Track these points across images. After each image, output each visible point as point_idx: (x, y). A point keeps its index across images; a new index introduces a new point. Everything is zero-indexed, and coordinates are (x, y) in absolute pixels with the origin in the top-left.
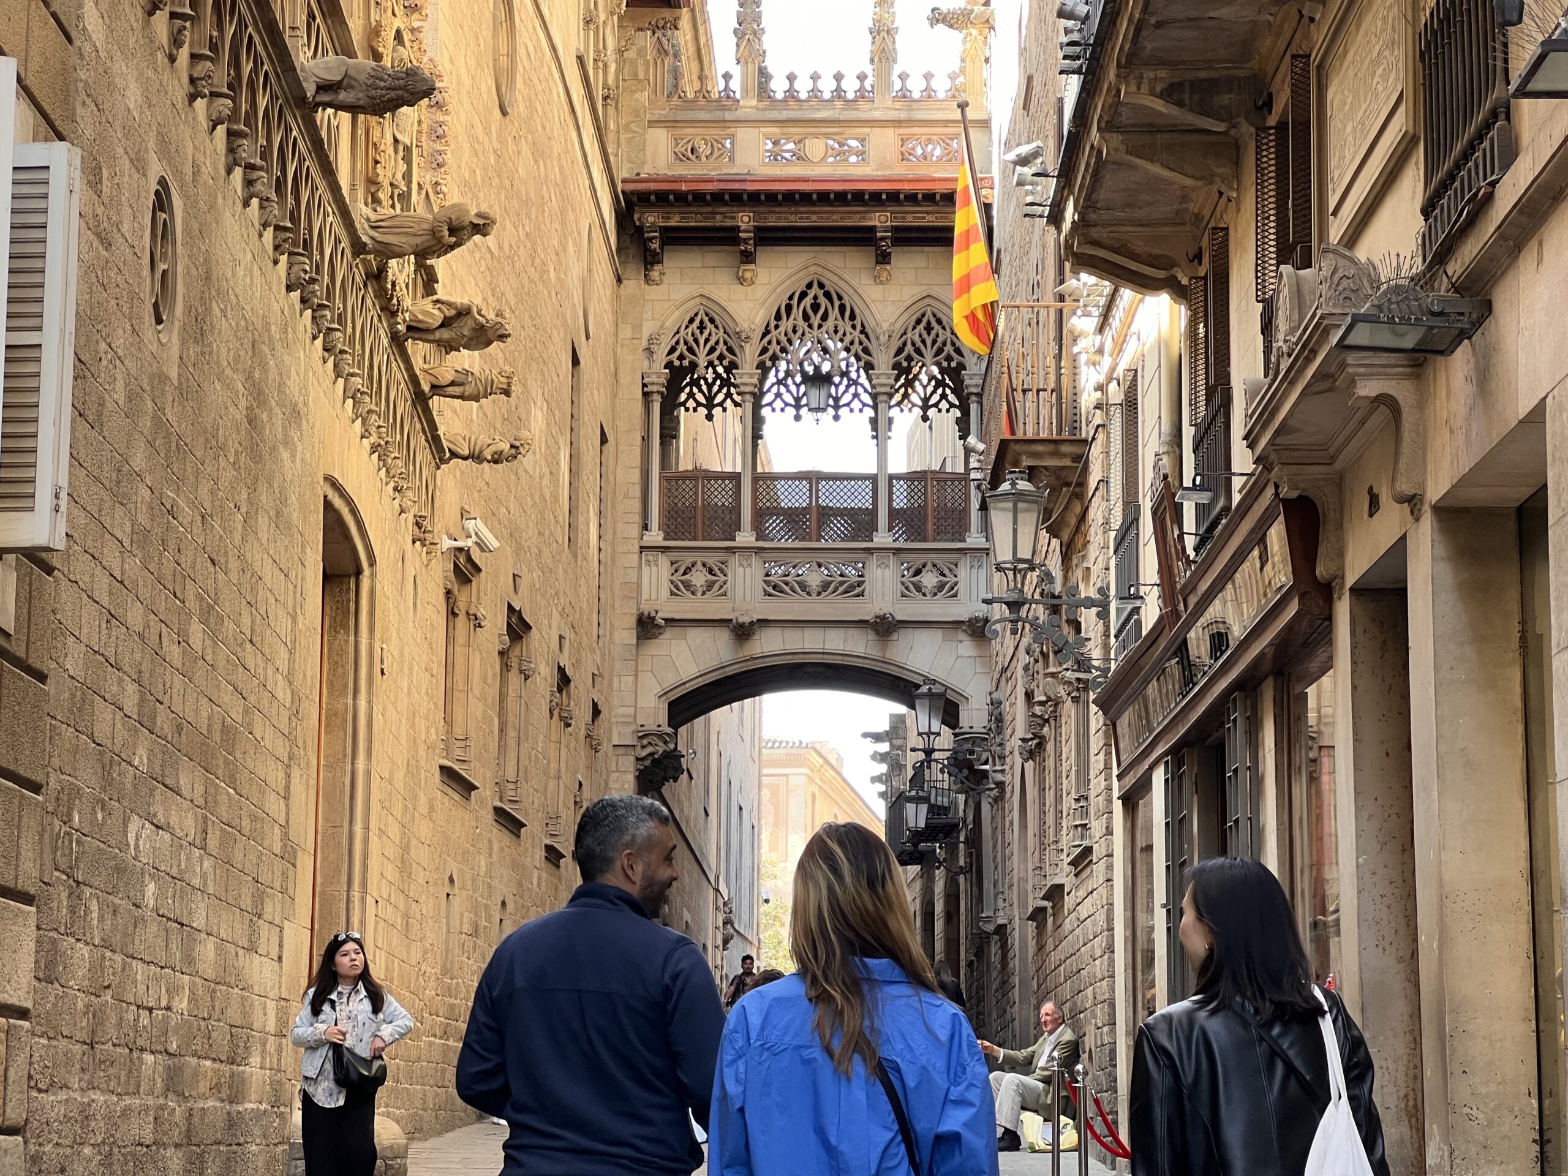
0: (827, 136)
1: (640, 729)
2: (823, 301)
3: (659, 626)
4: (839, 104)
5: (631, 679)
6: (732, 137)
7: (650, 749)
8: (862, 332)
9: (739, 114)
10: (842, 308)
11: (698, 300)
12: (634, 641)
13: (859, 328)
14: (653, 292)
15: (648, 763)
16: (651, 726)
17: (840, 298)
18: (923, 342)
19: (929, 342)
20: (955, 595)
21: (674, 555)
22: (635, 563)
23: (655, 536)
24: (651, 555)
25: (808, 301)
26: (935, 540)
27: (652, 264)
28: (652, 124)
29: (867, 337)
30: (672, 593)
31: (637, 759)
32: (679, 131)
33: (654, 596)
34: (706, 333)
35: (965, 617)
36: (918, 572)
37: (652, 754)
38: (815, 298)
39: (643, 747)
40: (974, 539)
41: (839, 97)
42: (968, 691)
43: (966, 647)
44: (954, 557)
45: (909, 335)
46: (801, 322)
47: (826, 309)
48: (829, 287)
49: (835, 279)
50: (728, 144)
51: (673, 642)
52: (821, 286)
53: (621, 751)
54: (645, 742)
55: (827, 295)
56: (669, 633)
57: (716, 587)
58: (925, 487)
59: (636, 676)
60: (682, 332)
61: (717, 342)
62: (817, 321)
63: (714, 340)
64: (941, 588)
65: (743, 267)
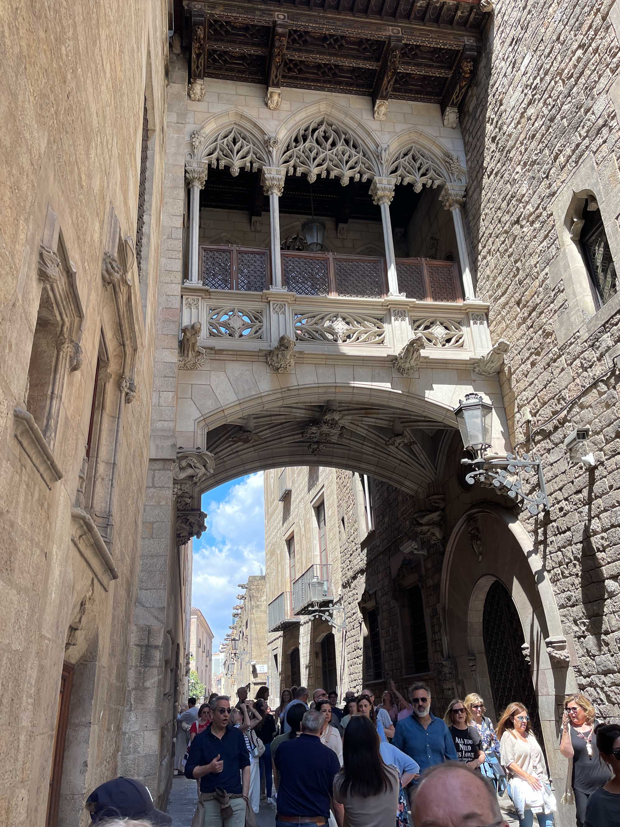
1: (180, 451)
2: (332, 134)
8: (365, 155)
10: (347, 140)
11: (232, 118)
13: (361, 154)
14: (194, 106)
16: (189, 448)
17: (345, 133)
18: (412, 166)
19: (416, 167)
20: (462, 345)
21: (214, 298)
22: (178, 305)
23: (195, 281)
27: (195, 79)
31: (175, 479)
34: (238, 145)
40: (473, 302)
44: (456, 314)
45: (401, 160)
46: (315, 146)
48: (336, 125)
49: (341, 116)
51: (213, 373)
52: (329, 125)
53: (158, 466)
55: (335, 131)
56: (209, 363)
57: (252, 330)
58: (422, 271)
60: (219, 142)
61: (248, 153)
62: (328, 145)
63: (245, 149)
64: (448, 341)
65: (270, 89)
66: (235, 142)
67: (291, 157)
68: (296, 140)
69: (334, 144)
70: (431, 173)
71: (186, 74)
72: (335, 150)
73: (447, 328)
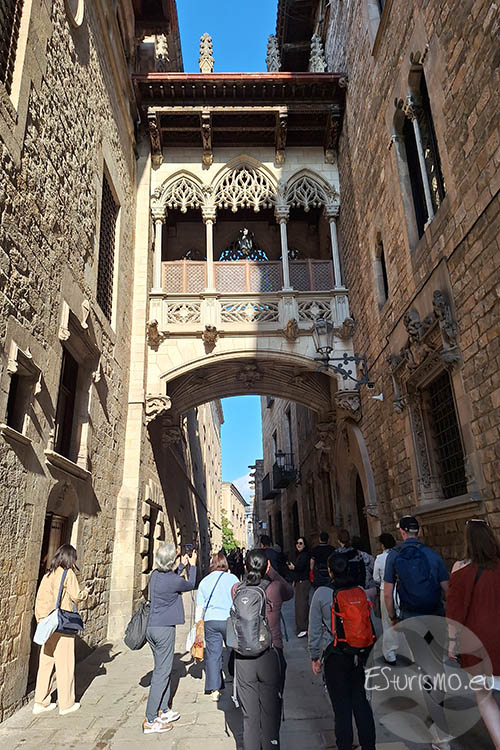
3: (160, 337)
7: (154, 408)
10: (259, 180)
15: (153, 417)
16: (155, 394)
17: (258, 175)
18: (303, 194)
19: (306, 193)
24: (155, 300)
25: (240, 176)
26: (316, 289)
29: (272, 192)
30: (168, 321)
34: (186, 191)
36: (308, 307)
37: (156, 412)
38: (244, 175)
39: (150, 406)
44: (327, 298)
45: (295, 190)
46: (237, 186)
47: (250, 180)
57: (194, 318)
60: (173, 191)
61: (192, 196)
62: (246, 185)
65: (205, 153)
66: (184, 189)
67: (220, 196)
68: (225, 184)
70: (317, 197)
72: (250, 188)
73: (321, 307)
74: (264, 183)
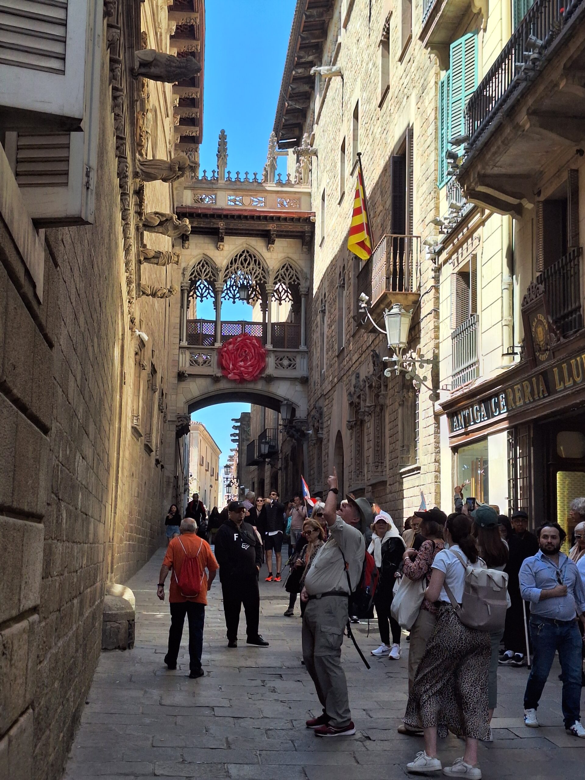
0: (251, 196)
1: (179, 415)
2: (248, 258)
3: (186, 377)
4: (255, 184)
5: (175, 396)
6: (216, 195)
7: (181, 422)
8: (262, 270)
9: (219, 185)
10: (255, 261)
11: (202, 255)
12: (177, 382)
13: (261, 268)
14: (185, 252)
15: (180, 428)
16: (182, 414)
17: (255, 257)
18: (285, 274)
19: (287, 274)
20: (295, 368)
21: (192, 350)
22: (177, 353)
23: (184, 343)
24: (183, 350)
25: (243, 257)
26: (288, 348)
27: (185, 241)
28: (186, 188)
29: (264, 272)
30: (191, 365)
31: (177, 426)
32: (196, 192)
33: (184, 365)
34: (205, 268)
35: (299, 376)
36: (281, 360)
37: (182, 424)
38: (245, 256)
39: (179, 422)
40: (302, 348)
41: (256, 181)
42: (299, 404)
43: (299, 388)
44: (294, 354)
45: (280, 271)
46: (240, 266)
47: (249, 262)
48: (251, 252)
49: (253, 250)
50: (214, 196)
51: (190, 383)
52: (248, 252)
53: (171, 423)
54: (180, 420)
55: (250, 256)
56: (189, 380)
57: (207, 363)
58: (284, 328)
59: (177, 395)
60: (196, 268)
61: (209, 272)
62: (246, 265)
63: (207, 271)
64: (290, 366)
65: (219, 243)
66: (203, 266)
67: (228, 273)
68: (231, 263)
69: (249, 264)
70: (294, 277)
71: (181, 241)
72: (248, 269)
73: (290, 360)
74: (259, 264)
